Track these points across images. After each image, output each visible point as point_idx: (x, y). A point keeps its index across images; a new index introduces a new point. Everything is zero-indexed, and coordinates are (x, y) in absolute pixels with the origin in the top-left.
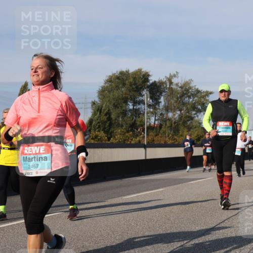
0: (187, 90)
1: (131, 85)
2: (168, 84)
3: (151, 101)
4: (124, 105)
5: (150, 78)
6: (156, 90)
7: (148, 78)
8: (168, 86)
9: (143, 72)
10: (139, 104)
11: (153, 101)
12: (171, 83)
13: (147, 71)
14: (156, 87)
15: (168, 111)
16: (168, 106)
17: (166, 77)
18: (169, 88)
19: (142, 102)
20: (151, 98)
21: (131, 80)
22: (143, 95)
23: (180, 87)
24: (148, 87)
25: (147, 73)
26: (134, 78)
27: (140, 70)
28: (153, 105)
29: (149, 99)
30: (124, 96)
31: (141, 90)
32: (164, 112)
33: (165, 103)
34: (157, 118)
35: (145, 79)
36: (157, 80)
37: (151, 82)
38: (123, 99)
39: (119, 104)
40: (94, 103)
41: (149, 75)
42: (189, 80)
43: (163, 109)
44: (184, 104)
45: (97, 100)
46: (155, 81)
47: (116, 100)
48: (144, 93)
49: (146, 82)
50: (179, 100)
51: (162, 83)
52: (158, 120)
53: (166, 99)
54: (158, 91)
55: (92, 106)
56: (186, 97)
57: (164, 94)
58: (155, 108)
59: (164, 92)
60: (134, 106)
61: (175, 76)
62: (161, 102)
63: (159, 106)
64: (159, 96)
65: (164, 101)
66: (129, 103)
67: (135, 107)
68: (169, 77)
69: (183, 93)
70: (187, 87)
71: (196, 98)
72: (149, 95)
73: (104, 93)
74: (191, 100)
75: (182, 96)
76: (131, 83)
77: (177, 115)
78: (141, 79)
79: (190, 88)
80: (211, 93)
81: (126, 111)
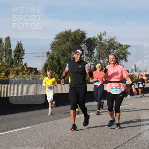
0: (113, 44)
1: (73, 41)
3: (88, 51)
4: (69, 54)
5: (86, 36)
6: (91, 44)
7: (84, 36)
8: (99, 42)
9: (81, 31)
11: (89, 52)
12: (101, 39)
13: (84, 31)
14: (90, 42)
15: (99, 59)
16: (99, 55)
17: (98, 35)
18: (100, 43)
20: (88, 49)
21: (73, 37)
23: (107, 42)
24: (85, 42)
25: (84, 32)
26: (75, 36)
27: (79, 30)
28: (89, 54)
29: (86, 50)
30: (69, 48)
31: (80, 44)
32: (97, 59)
33: (98, 53)
34: (92, 63)
35: (82, 36)
36: (91, 37)
37: (87, 38)
38: (68, 50)
39: (66, 54)
40: (48, 53)
41: (85, 34)
42: (114, 37)
43: (96, 57)
45: (50, 51)
46: (90, 38)
47: (64, 51)
48: (82, 46)
49: (82, 38)
50: (107, 51)
51: (95, 39)
52: (93, 64)
53: (98, 50)
54: (92, 45)
55: (47, 55)
56: (112, 49)
57: (96, 47)
58: (90, 57)
59: (97, 45)
61: (104, 34)
62: (94, 52)
63: (93, 55)
64: (93, 48)
66: (72, 53)
68: (100, 35)
69: (110, 46)
70: (112, 42)
71: (119, 50)
72: (86, 48)
73: (55, 46)
74: (115, 51)
75: (109, 49)
76: (73, 39)
77: (106, 61)
78: (80, 36)
79: (114, 43)
80: (129, 46)
81: (71, 58)
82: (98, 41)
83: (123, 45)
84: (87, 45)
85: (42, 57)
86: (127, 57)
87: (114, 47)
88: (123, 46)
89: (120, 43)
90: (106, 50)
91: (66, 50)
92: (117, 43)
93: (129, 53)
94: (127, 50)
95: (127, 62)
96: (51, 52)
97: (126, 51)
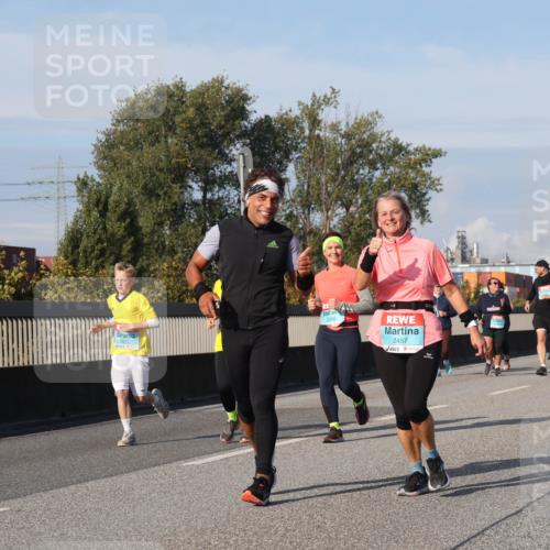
0: (366, 145)
1: (192, 129)
2: (306, 125)
4: (176, 187)
5: (248, 108)
6: (271, 143)
7: (244, 107)
8: (307, 133)
9: (227, 88)
10: (221, 186)
12: (315, 122)
13: (240, 85)
14: (268, 135)
15: (309, 207)
16: (308, 193)
17: (300, 103)
18: (309, 138)
19: (232, 179)
21: (191, 112)
22: (232, 160)
23: (343, 137)
24: (244, 135)
25: (239, 90)
26: (201, 108)
27: (219, 82)
30: (173, 161)
31: (225, 144)
32: (297, 211)
33: (300, 185)
35: (233, 110)
36: (273, 114)
37: (254, 118)
38: (170, 171)
39: (161, 186)
40: (83, 184)
41: (245, 98)
42: (372, 115)
43: (293, 201)
44: (356, 186)
45: (94, 173)
46: (267, 117)
47: (153, 175)
48: (234, 152)
49: (235, 118)
50: (343, 173)
51: (288, 124)
53: (303, 171)
54: (277, 148)
55: (80, 190)
56: (362, 166)
57: (295, 155)
59: (296, 149)
60: (205, 190)
61: (327, 101)
62: (287, 180)
64: (280, 163)
65: (298, 178)
66: (191, 183)
67: (209, 195)
68: (309, 104)
69: (354, 153)
70: (365, 136)
71: (392, 168)
72: (250, 160)
73: (115, 153)
74: (377, 174)
75: (352, 163)
76: (190, 121)
77: (336, 220)
78: (223, 108)
79: (374, 138)
80: (437, 154)
81: (183, 207)
82: (302, 129)
83: (411, 148)
84: (252, 149)
85: (59, 198)
86: (428, 200)
87: (371, 157)
88: (408, 153)
89: (396, 140)
90: (338, 170)
91: (161, 170)
92: (383, 139)
93: (434, 184)
94: (426, 169)
95: (427, 224)
96: (98, 180)
97: (424, 175)
